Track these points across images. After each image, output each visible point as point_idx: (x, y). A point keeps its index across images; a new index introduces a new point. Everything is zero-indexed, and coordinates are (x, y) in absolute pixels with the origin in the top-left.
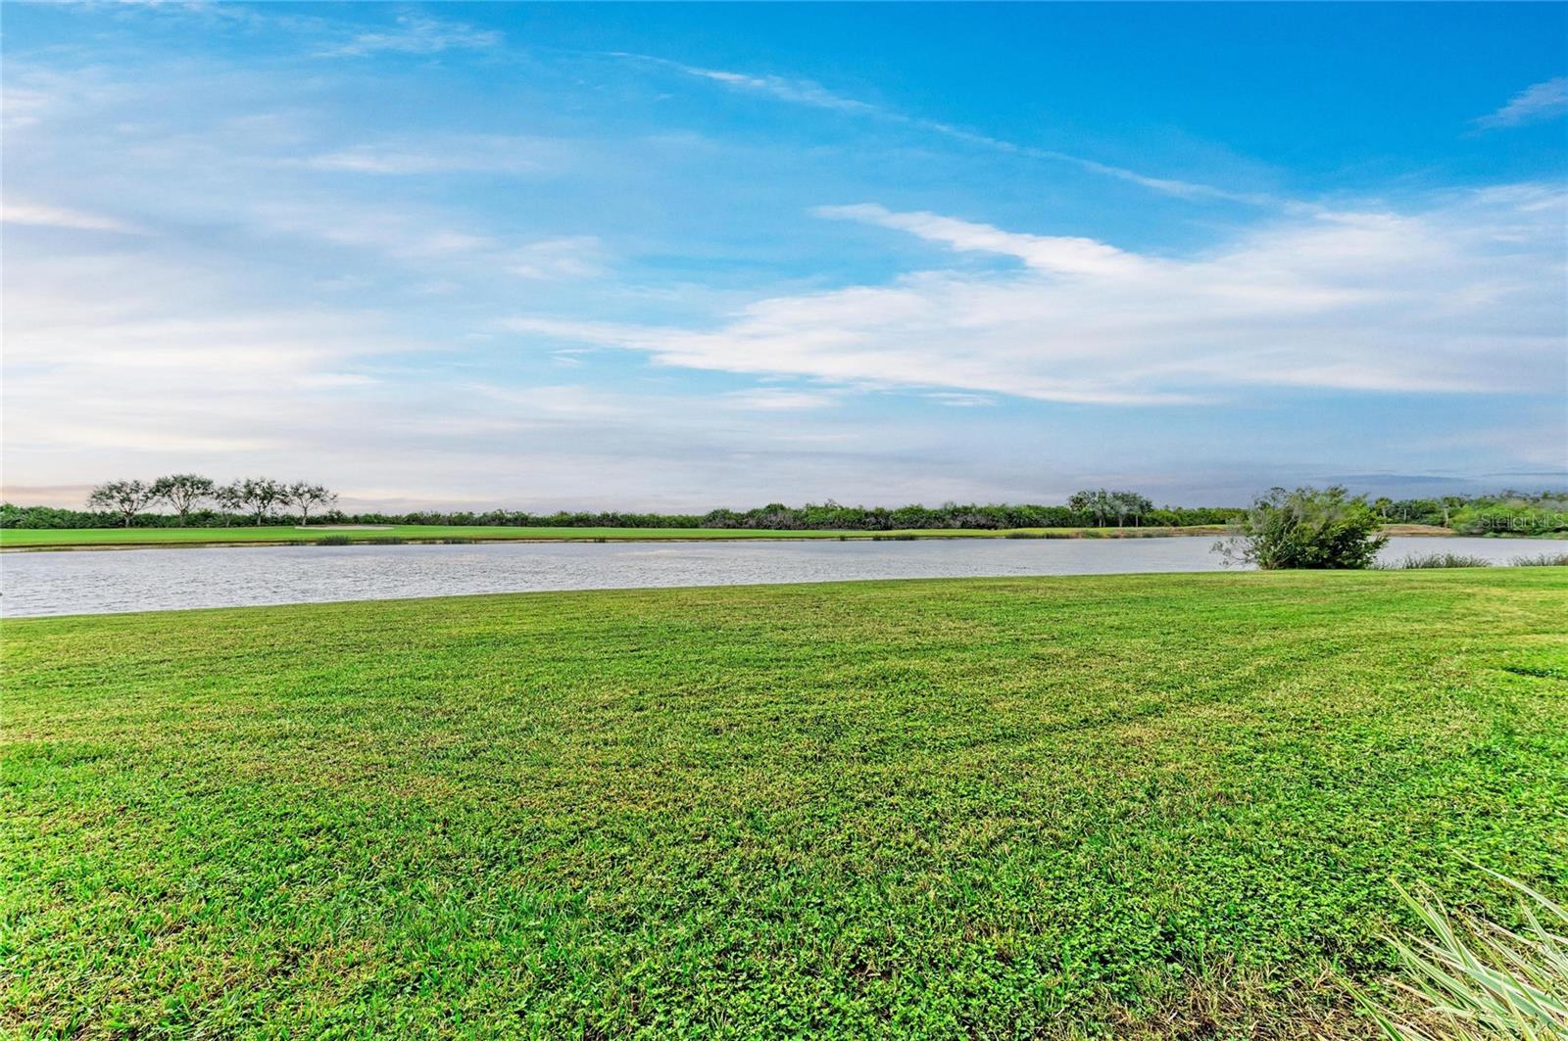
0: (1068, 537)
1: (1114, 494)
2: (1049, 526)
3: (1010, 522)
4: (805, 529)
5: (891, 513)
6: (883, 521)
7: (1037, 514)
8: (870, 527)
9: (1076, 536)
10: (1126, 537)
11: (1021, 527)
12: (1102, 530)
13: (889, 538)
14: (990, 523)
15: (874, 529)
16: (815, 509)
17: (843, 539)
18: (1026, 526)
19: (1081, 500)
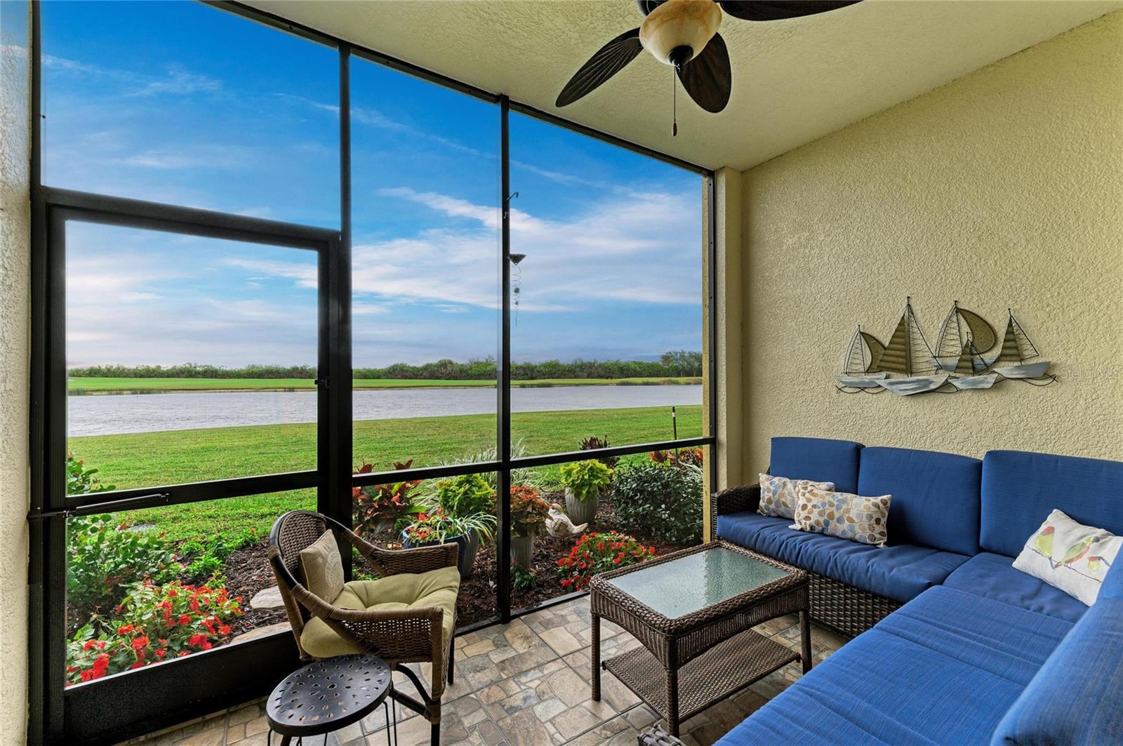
0: (658, 384)
1: (689, 353)
2: (648, 376)
3: (621, 374)
4: (469, 379)
5: (536, 367)
6: (529, 373)
7: (640, 367)
8: (520, 378)
9: (664, 383)
10: (695, 384)
11: (629, 377)
12: (682, 379)
13: (532, 386)
14: (607, 375)
15: (523, 379)
16: (478, 363)
18: (633, 376)
19: (669, 358)
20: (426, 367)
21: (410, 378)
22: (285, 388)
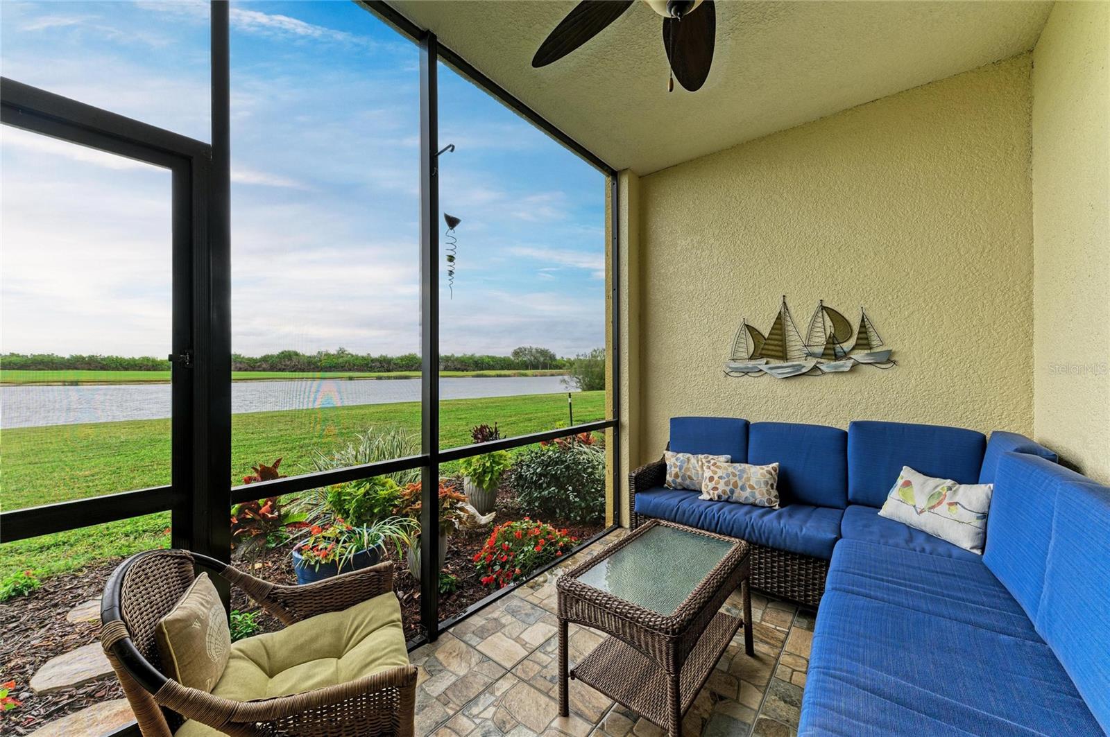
0: (509, 376)
1: (536, 349)
2: (500, 369)
3: (476, 366)
4: (319, 371)
5: (392, 359)
6: (386, 365)
7: (493, 361)
8: (376, 370)
9: (514, 376)
10: (541, 376)
11: (483, 370)
12: (529, 372)
13: (389, 378)
14: (463, 367)
15: (379, 372)
16: (328, 355)
17: (351, 379)
18: (486, 369)
19: (518, 353)
20: (265, 359)
21: (246, 370)
22: (64, 382)
